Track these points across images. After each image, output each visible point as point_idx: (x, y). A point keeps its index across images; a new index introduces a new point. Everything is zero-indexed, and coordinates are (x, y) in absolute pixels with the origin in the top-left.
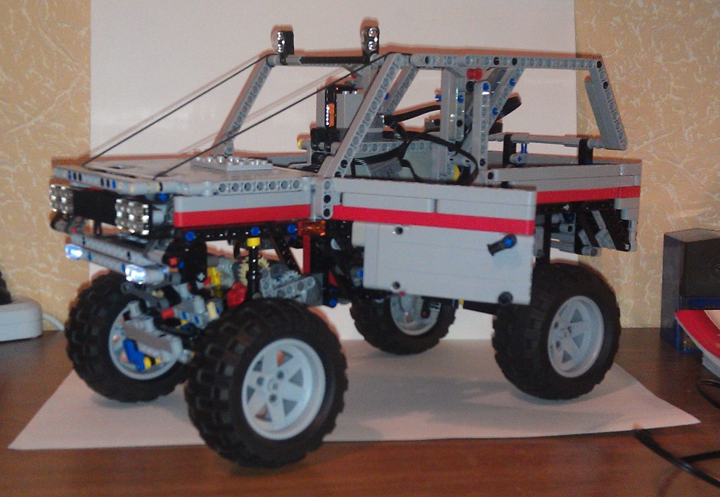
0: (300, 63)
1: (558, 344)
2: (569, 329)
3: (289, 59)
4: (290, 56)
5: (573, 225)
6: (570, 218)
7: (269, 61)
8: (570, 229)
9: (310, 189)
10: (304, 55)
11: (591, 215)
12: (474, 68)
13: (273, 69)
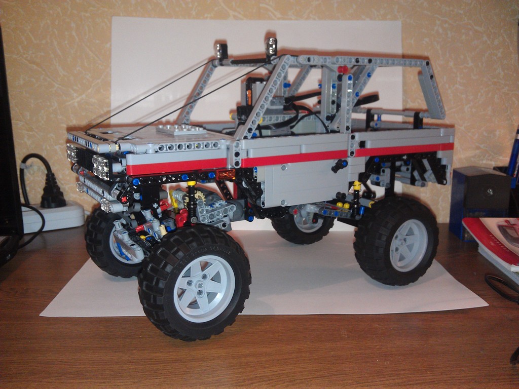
0: (231, 64)
1: (397, 249)
2: (405, 240)
3: (224, 62)
4: (225, 60)
5: (410, 167)
6: (408, 163)
7: (214, 64)
8: (408, 169)
9: (226, 148)
10: (233, 59)
11: (422, 162)
12: (342, 66)
13: (216, 68)
